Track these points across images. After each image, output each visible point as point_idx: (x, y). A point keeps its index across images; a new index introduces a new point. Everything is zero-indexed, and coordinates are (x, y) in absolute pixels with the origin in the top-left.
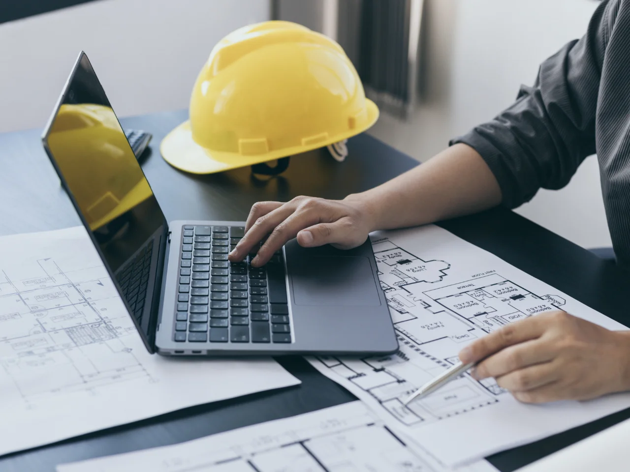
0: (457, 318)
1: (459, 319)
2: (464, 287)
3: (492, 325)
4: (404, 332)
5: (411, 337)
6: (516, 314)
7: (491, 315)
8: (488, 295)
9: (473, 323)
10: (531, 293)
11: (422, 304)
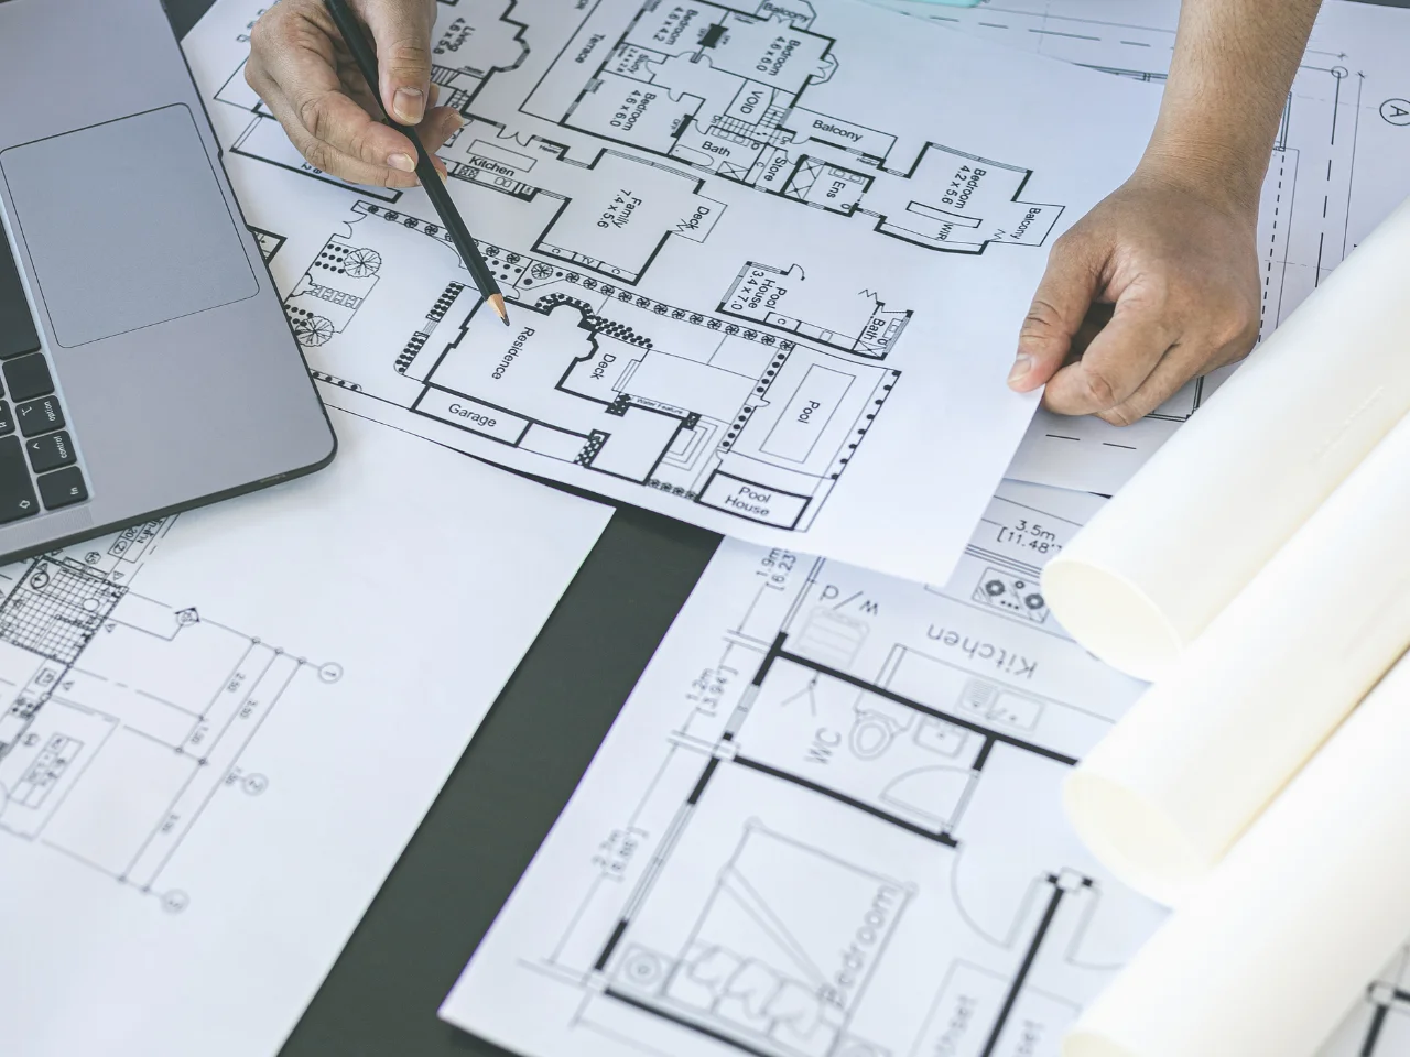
0: (646, 162)
1: (653, 164)
2: (586, 51)
3: (725, 151)
4: (579, 259)
5: (602, 268)
6: (746, 93)
7: (704, 119)
8: (652, 56)
9: (689, 163)
10: (729, 10)
11: (545, 149)
